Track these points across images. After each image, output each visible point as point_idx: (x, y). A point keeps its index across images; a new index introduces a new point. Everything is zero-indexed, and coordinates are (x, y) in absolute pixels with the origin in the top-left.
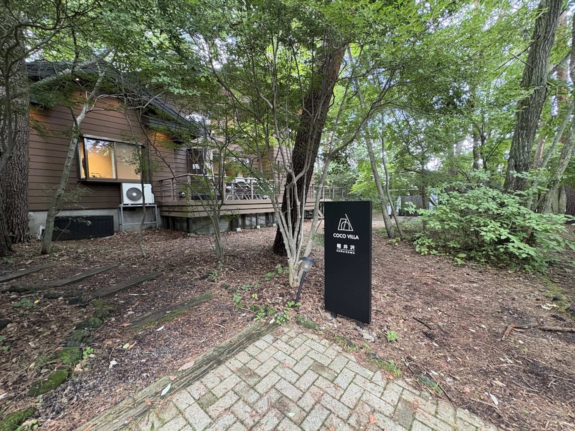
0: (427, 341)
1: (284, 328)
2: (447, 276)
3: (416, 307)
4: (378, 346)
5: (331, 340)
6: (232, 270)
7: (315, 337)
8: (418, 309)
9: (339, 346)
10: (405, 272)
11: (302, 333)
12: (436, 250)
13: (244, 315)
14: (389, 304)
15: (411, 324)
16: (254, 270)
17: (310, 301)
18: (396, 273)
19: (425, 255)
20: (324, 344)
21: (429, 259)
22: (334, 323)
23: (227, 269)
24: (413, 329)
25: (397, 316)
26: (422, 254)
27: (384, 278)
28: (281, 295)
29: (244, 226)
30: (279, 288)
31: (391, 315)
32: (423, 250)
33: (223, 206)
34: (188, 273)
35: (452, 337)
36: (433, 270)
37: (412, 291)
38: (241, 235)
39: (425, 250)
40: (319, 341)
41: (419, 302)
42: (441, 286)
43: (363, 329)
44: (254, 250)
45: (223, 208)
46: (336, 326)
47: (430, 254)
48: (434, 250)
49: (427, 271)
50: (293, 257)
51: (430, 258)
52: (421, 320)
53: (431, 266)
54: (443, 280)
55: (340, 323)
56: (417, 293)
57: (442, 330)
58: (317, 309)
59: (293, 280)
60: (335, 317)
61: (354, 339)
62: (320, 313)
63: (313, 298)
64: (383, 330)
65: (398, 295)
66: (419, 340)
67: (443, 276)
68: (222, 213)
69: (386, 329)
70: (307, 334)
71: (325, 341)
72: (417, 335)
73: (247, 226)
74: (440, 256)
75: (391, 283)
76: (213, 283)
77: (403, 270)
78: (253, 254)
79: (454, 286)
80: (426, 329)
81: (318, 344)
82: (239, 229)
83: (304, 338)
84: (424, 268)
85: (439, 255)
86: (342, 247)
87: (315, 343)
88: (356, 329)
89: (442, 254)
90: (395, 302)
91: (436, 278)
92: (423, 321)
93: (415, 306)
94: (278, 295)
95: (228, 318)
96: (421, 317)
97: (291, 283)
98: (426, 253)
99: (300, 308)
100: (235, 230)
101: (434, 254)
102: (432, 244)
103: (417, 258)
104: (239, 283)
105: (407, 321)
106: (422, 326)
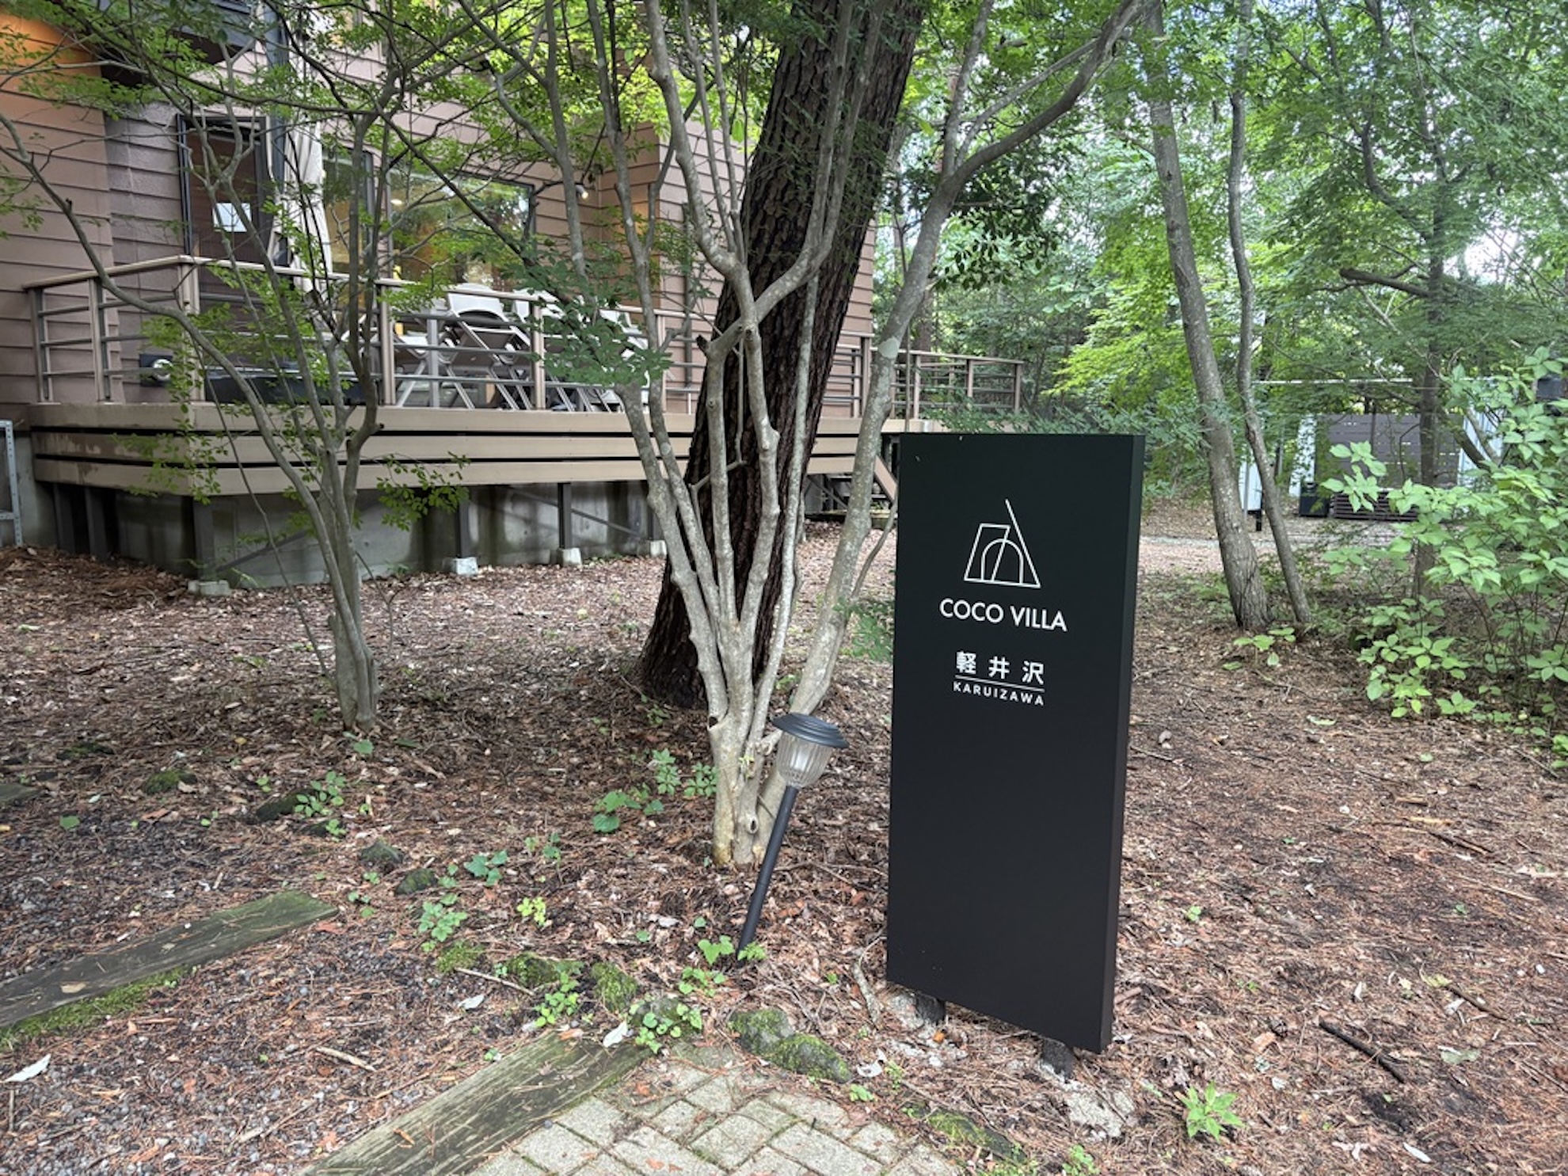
0: (1374, 1136)
1: (677, 1072)
2: (1507, 823)
3: (1341, 976)
4: (1139, 1158)
5: (906, 1128)
6: (421, 775)
7: (831, 1113)
8: (1347, 984)
9: (947, 1156)
10: (1301, 802)
11: (763, 1094)
12: (1469, 694)
13: (473, 1002)
14: (1210, 959)
15: (1309, 1056)
16: (539, 775)
17: (815, 939)
18: (1258, 807)
19: (1409, 718)
20: (870, 1147)
21: (1428, 740)
22: (925, 1048)
23: (394, 771)
24: (1315, 1080)
25: (1246, 1015)
26: (1398, 713)
27: (1199, 828)
28: (672, 906)
29: (492, 551)
30: (662, 868)
31: (1216, 1010)
32: (1401, 692)
33: (372, 441)
34: (184, 787)
35: (1500, 1117)
36: (1443, 791)
37: (1330, 896)
38: (478, 595)
39: (1411, 692)
40: (847, 1133)
41: (1358, 948)
42: (1473, 872)
43: (1069, 1077)
44: (540, 677)
45: (373, 448)
46: (936, 1062)
47: (1436, 714)
48: (1457, 696)
49: (1413, 797)
50: (738, 711)
51: (1437, 732)
52: (1357, 1039)
53: (1436, 776)
54: (1488, 842)
55: (958, 1044)
56: (1354, 905)
57: (1454, 1085)
58: (847, 979)
59: (735, 830)
60: (937, 1020)
61: (1022, 1124)
62: (860, 997)
63: (829, 922)
64: (1168, 1082)
65: (1257, 913)
66: (1340, 1132)
67: (1488, 824)
68: (368, 478)
69: (1182, 1077)
70: (787, 1101)
71: (876, 1135)
72: (1332, 1109)
73: (508, 548)
74: (1484, 726)
75: (1226, 852)
76: (318, 842)
77: (1294, 790)
78: (538, 693)
79: (1534, 874)
80: (1378, 1081)
81: (841, 1149)
82: (466, 566)
83: (775, 1119)
84: (1399, 784)
85: (1480, 717)
86: (982, 668)
87: (828, 1141)
88: (1033, 1077)
89: (1498, 717)
90: (1239, 948)
91: (1452, 833)
92: (1367, 1043)
93: (1336, 969)
94: (654, 904)
95: (388, 1019)
96: (1359, 1023)
97: (722, 846)
98: (1417, 706)
99: (762, 970)
100: (449, 571)
101: (1458, 716)
102: (1450, 662)
103: (1370, 732)
104: (453, 841)
105: (1288, 1042)
106: (1363, 1066)
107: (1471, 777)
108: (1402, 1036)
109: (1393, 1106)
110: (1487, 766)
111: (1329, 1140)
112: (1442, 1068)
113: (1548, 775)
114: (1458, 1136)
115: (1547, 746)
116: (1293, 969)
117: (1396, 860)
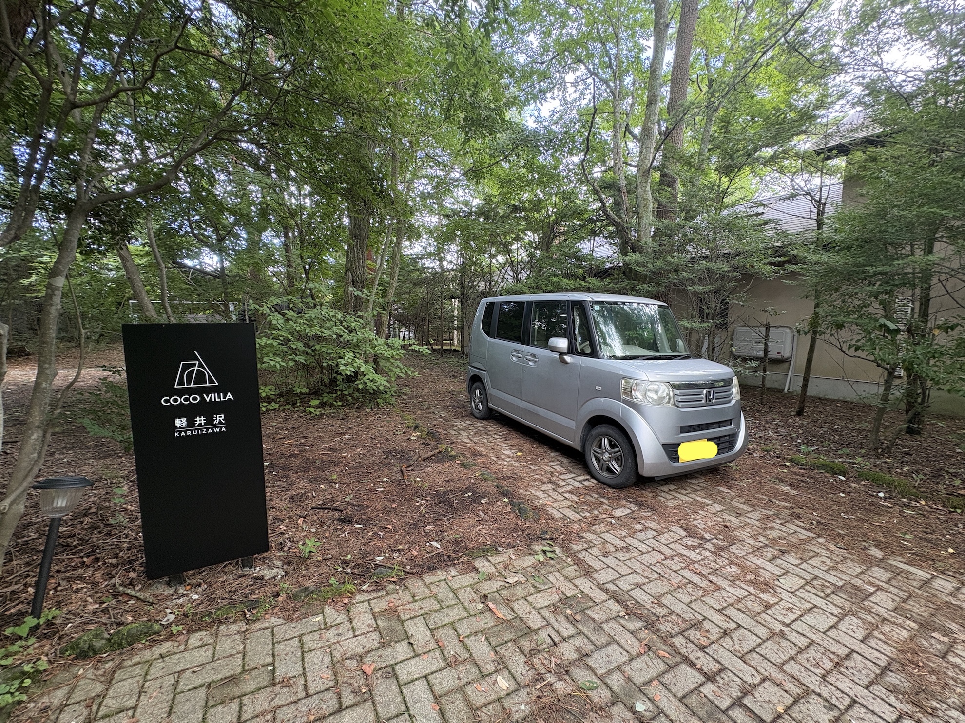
0: (348, 528)
2: (310, 435)
5: (210, 625)
7: (167, 646)
8: (309, 494)
9: (235, 621)
12: (276, 403)
15: (315, 518)
20: (200, 643)
25: (290, 517)
31: (282, 520)
36: (286, 432)
40: (182, 647)
42: (313, 451)
43: (254, 567)
46: (196, 597)
47: (268, 410)
52: (323, 507)
55: (200, 585)
58: (117, 595)
60: (180, 583)
61: (252, 592)
62: (131, 597)
63: (81, 579)
64: (286, 549)
66: (339, 532)
67: (305, 437)
69: (289, 544)
70: (136, 659)
71: (195, 639)
72: (332, 528)
80: (337, 515)
81: (186, 655)
83: (138, 670)
85: (281, 408)
86: (191, 423)
87: (177, 656)
88: (242, 576)
92: (327, 506)
93: (303, 492)
96: (321, 502)
99: (58, 621)
101: (274, 410)
102: (270, 393)
105: (308, 518)
106: (331, 513)
107: (291, 426)
108: (333, 500)
109: (345, 518)
110: (293, 421)
111: (338, 536)
112: (348, 503)
113: (310, 419)
114: (363, 517)
115: (305, 411)
116: (292, 497)
117: (291, 456)
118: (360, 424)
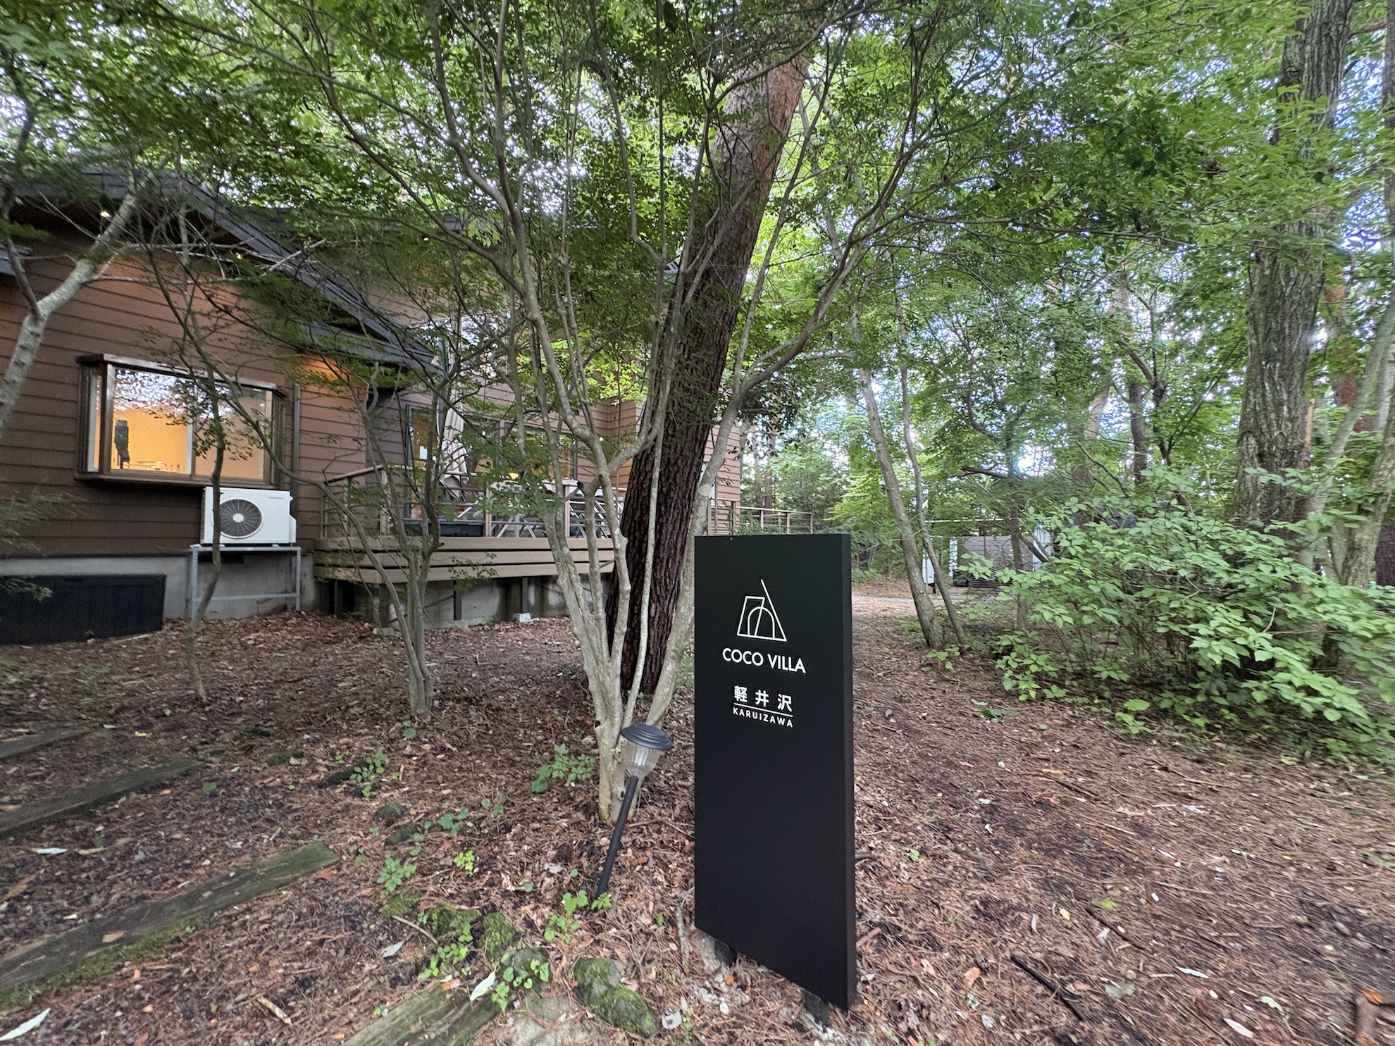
1: (520, 1027)
2: (1102, 773)
3: (1019, 908)
6: (443, 749)
8: (1025, 916)
10: (975, 759)
13: (391, 950)
14: (929, 896)
15: (1006, 991)
16: (516, 748)
17: (655, 883)
18: (949, 764)
19: (1029, 701)
21: (1042, 713)
22: (718, 992)
23: (427, 747)
24: (1014, 1018)
25: (956, 950)
26: (1022, 698)
27: (914, 780)
28: (564, 856)
30: (564, 823)
31: (936, 946)
32: (1023, 686)
34: (293, 761)
36: (1057, 750)
37: (1001, 834)
39: (1029, 686)
41: (1026, 881)
42: (1090, 812)
43: (827, 1024)
46: (725, 1009)
47: (1043, 698)
48: (1054, 688)
49: (1040, 754)
50: (612, 718)
51: (1047, 709)
52: (1039, 972)
53: (1051, 739)
54: (1093, 788)
55: (744, 988)
56: (1018, 841)
57: (1123, 1024)
58: (671, 922)
59: (611, 797)
60: (731, 962)
62: (677, 938)
63: (666, 868)
64: (903, 1027)
65: (956, 851)
69: (913, 1021)
73: (550, 608)
74: (1072, 705)
75: (932, 800)
77: (970, 751)
79: (1130, 813)
80: (1063, 1019)
82: (525, 618)
84: (1031, 745)
85: (1069, 700)
86: (751, 698)
88: (798, 1027)
90: (947, 884)
91: (1069, 781)
92: (1047, 976)
93: (1015, 901)
96: (1038, 956)
97: (603, 807)
98: (1033, 694)
99: (610, 916)
100: (515, 621)
101: (1056, 699)
102: (1048, 668)
105: (991, 977)
106: (1050, 1002)
107: (1072, 739)
108: (1072, 967)
110: (1080, 732)
112: (1109, 1002)
113: (1117, 738)
115: (1112, 718)
116: (986, 902)
117: (1040, 803)
118: (1245, 790)
